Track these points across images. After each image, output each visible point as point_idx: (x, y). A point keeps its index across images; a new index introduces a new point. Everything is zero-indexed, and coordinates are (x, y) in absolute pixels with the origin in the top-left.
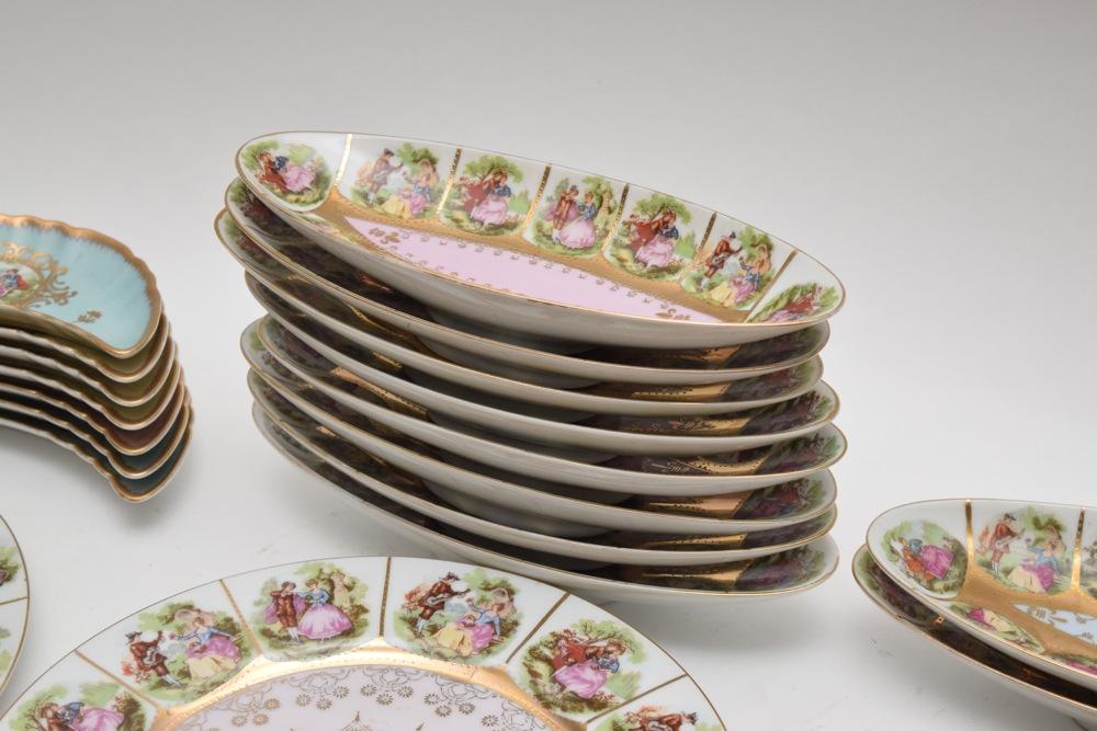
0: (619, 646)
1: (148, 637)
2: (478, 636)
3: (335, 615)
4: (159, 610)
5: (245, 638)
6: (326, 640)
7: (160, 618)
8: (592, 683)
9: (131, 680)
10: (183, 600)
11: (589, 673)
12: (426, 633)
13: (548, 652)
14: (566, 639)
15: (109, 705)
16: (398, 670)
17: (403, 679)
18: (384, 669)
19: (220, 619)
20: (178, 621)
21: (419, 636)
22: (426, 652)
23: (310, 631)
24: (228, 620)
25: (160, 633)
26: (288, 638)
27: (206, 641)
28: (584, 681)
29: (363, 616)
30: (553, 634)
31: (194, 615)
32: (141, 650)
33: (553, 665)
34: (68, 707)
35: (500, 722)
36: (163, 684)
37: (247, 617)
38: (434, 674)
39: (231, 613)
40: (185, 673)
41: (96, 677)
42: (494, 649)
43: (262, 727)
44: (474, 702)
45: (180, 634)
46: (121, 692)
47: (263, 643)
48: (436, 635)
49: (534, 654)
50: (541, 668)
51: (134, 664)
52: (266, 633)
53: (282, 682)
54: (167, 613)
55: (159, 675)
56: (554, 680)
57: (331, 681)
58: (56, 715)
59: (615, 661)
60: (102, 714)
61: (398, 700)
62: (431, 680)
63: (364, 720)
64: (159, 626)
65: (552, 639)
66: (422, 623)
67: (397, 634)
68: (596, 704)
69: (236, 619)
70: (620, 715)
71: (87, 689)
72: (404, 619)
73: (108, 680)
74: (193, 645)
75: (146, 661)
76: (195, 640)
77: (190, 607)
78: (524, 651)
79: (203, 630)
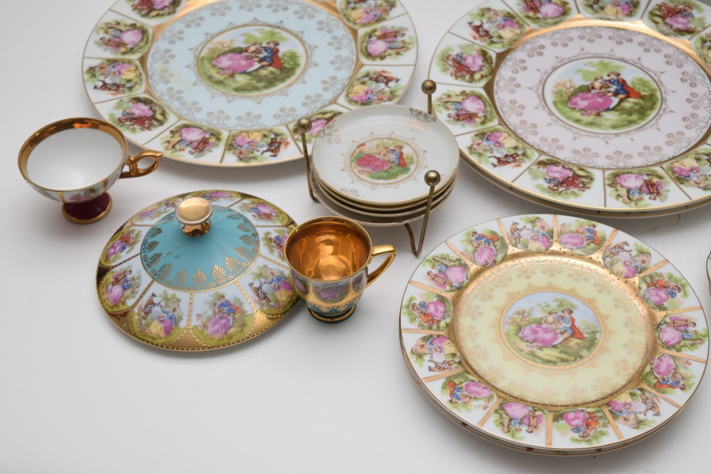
0: (689, 7)
1: (477, 23)
2: (623, 9)
3: (555, 7)
4: (476, 11)
5: (520, 20)
6: (556, 17)
7: (480, 15)
8: (684, 24)
9: (478, 42)
10: (485, 6)
11: (681, 19)
12: (600, 11)
13: (658, 13)
14: (664, 6)
15: (474, 53)
16: (591, 27)
17: (595, 31)
18: (585, 28)
19: (505, 13)
20: (487, 15)
21: (596, 12)
22: (602, 19)
23: (546, 14)
24: (509, 13)
25: (481, 21)
26: (538, 18)
27: (502, 23)
28: (680, 23)
29: (568, 6)
30: (657, 5)
31: (492, 12)
32: (477, 29)
33: (663, 17)
34: (457, 55)
35: (647, 44)
36: (492, 42)
37: (517, 11)
38: (608, 27)
39: (509, 10)
40: (500, 37)
41: (463, 42)
42: (633, 14)
43: (541, 57)
44: (631, 37)
45: (490, 20)
46: (476, 47)
47: (528, 21)
48: (604, 10)
49: (652, 14)
50: (658, 19)
51: (477, 35)
52: (528, 17)
53: (542, 37)
54: (480, 12)
55: (489, 38)
56: (666, 24)
57: (563, 35)
58: (454, 59)
59: (690, 14)
60: (474, 58)
61: (597, 40)
62: (607, 30)
63: (586, 50)
64: (480, 18)
65: (657, 7)
66: (595, 6)
67: (586, 12)
68: (690, 32)
69: (512, 12)
70: (703, 34)
71: (461, 47)
72: (587, 5)
73: (468, 43)
74: (498, 25)
75: (481, 33)
76: (498, 23)
77: (489, 9)
78: (647, 14)
79: (499, 18)
